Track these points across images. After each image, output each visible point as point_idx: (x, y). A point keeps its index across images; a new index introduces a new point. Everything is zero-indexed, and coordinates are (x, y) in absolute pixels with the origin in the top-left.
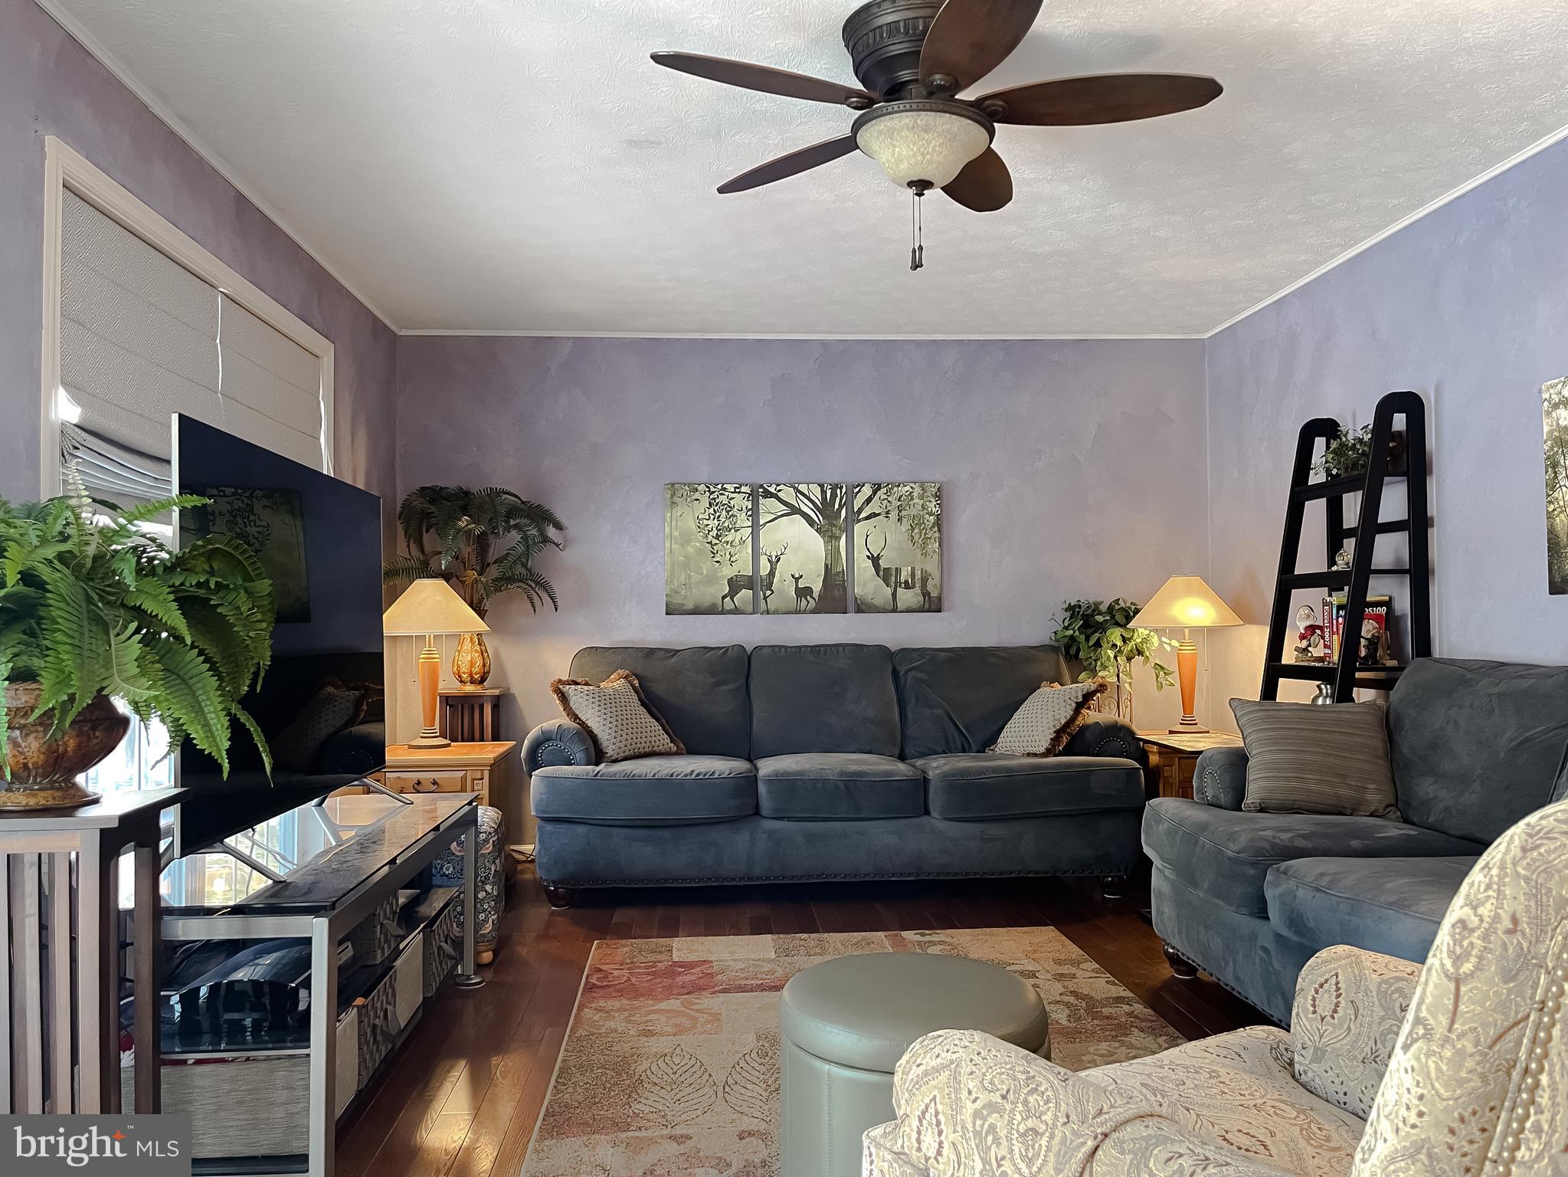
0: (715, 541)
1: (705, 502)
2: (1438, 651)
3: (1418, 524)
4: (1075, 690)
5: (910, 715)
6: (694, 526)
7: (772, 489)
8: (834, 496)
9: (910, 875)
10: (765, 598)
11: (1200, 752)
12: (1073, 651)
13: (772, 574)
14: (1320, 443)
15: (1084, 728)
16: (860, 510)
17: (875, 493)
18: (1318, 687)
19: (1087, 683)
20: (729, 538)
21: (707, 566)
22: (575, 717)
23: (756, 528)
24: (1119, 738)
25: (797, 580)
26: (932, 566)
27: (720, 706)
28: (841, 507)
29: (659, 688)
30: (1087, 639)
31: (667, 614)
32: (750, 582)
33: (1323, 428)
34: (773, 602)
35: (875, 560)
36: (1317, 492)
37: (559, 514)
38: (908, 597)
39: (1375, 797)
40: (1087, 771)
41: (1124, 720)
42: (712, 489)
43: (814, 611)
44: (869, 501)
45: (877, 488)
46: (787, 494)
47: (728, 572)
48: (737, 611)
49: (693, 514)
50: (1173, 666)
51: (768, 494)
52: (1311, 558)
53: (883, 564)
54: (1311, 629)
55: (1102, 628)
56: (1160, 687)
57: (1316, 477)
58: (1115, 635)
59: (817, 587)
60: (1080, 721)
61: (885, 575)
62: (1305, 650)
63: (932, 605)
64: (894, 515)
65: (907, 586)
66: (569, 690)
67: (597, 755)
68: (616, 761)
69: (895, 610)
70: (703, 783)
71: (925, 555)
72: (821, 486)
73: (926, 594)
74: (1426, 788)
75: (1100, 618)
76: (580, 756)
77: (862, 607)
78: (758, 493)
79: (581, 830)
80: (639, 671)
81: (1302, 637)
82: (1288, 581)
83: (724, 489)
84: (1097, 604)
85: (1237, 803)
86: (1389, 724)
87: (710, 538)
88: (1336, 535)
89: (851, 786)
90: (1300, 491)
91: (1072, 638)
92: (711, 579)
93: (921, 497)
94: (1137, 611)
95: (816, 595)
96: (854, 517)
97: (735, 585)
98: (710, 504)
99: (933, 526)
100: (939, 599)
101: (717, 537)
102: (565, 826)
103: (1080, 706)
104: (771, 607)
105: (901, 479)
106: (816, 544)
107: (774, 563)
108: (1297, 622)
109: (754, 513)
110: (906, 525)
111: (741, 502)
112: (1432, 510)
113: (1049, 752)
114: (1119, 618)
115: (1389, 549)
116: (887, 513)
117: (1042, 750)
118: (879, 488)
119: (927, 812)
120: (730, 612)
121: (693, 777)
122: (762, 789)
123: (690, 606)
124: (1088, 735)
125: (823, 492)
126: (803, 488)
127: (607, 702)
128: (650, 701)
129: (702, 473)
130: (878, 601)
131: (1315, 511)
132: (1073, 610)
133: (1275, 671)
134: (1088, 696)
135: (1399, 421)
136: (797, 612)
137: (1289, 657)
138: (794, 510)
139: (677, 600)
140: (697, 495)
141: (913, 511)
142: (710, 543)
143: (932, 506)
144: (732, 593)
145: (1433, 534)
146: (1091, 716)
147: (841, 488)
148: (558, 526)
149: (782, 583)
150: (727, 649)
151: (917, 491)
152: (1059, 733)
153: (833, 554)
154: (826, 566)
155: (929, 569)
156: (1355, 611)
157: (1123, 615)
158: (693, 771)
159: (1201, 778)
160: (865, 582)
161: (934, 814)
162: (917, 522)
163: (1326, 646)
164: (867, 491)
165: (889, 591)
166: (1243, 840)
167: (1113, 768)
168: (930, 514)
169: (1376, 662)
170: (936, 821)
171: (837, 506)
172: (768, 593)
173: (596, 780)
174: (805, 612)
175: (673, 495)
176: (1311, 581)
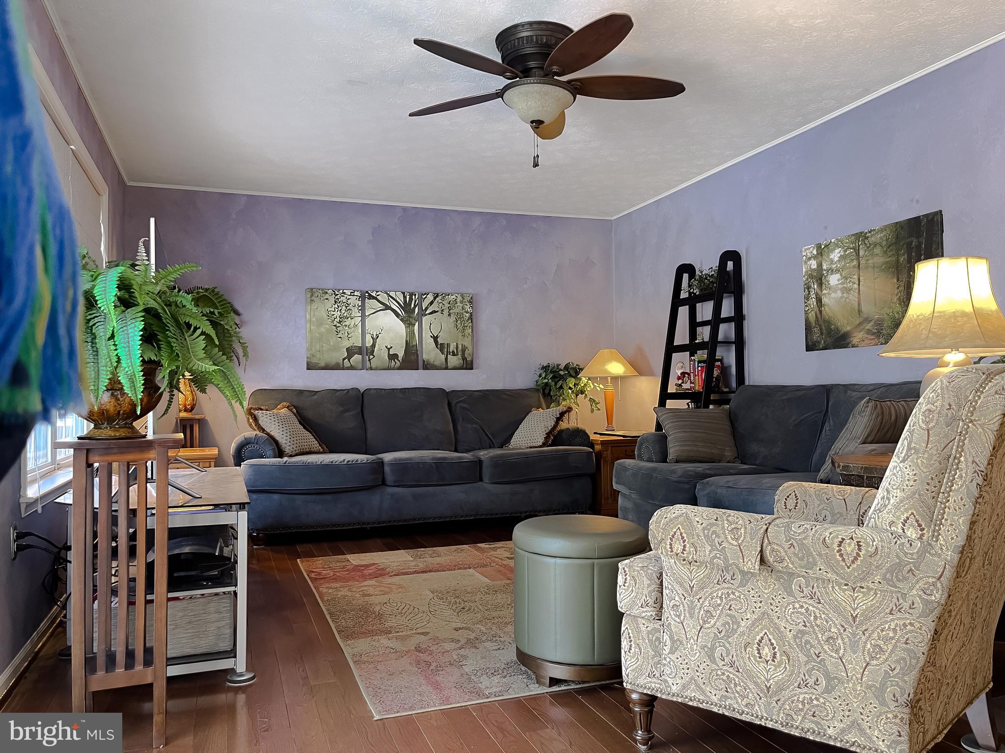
0: (338, 325)
1: (332, 300)
2: (747, 383)
3: (738, 318)
4: (555, 410)
5: (459, 428)
6: (325, 316)
7: (374, 294)
8: (411, 299)
9: (471, 516)
10: (370, 360)
11: (639, 437)
12: (547, 391)
13: (374, 345)
14: (686, 276)
15: (561, 431)
16: (426, 309)
17: (435, 298)
18: (688, 404)
19: (561, 408)
20: (347, 323)
21: (333, 340)
22: (263, 430)
23: (363, 317)
24: (579, 436)
25: (389, 349)
26: (467, 342)
27: (348, 424)
28: (415, 306)
29: (310, 414)
30: (556, 384)
31: (308, 369)
32: (360, 350)
33: (686, 269)
34: (375, 363)
35: (435, 339)
36: (684, 302)
37: (238, 306)
38: (453, 361)
39: (729, 453)
40: (566, 454)
41: (581, 426)
42: (337, 293)
43: (400, 368)
44: (431, 303)
45: (436, 296)
46: (383, 297)
47: (347, 344)
48: (352, 368)
49: (325, 308)
50: (600, 399)
51: (371, 297)
52: (682, 337)
53: (440, 341)
54: (683, 374)
55: (563, 378)
56: (592, 411)
57: (684, 295)
58: (571, 382)
59: (401, 354)
60: (559, 428)
61: (441, 347)
62: (680, 385)
63: (468, 365)
64: (446, 312)
65: (454, 354)
66: (259, 413)
67: (280, 453)
68: (291, 456)
69: (446, 368)
70: (351, 466)
71: (464, 336)
72: (404, 293)
73: (464, 359)
74: (754, 447)
75: (562, 373)
76: (270, 453)
77: (427, 366)
78: (366, 296)
79: (276, 497)
80: (295, 404)
81: (679, 378)
82: (671, 349)
83: (344, 293)
84: (558, 365)
85: (664, 460)
86: (732, 419)
87: (335, 323)
88: (694, 325)
89: (439, 464)
90: (677, 302)
91: (547, 384)
92: (336, 348)
93: (461, 302)
94: (582, 369)
95: (400, 358)
96: (423, 313)
97: (351, 352)
98: (335, 302)
99: (468, 320)
100: (472, 362)
101: (340, 322)
102: (265, 495)
103: (559, 419)
104: (373, 366)
105: (449, 291)
106: (400, 328)
107: (374, 340)
108: (676, 370)
109: (363, 309)
110: (453, 318)
111: (354, 301)
112: (745, 312)
113: (544, 445)
114: (572, 372)
115: (726, 331)
116: (442, 311)
117: (541, 444)
118: (437, 296)
119: (481, 480)
120: (348, 368)
121: (345, 463)
122: (387, 469)
123: (323, 364)
124: (564, 435)
125: (405, 297)
126: (392, 294)
127: (282, 421)
128: (305, 422)
129: (329, 283)
130: (437, 363)
131: (683, 312)
132: (545, 368)
133: (665, 396)
134: (562, 414)
135: (730, 265)
136: (389, 368)
137: (671, 389)
138: (387, 308)
139: (314, 360)
140: (327, 296)
141: (456, 310)
142: (335, 326)
143: (468, 308)
144: (349, 357)
145: (745, 323)
146: (563, 425)
147: (415, 295)
148: (237, 313)
149: (381, 353)
150: (348, 390)
151: (459, 299)
152: (548, 434)
153: (411, 334)
154: (407, 341)
155: (466, 344)
156: (710, 362)
157: (574, 371)
158: (344, 460)
159: (639, 450)
160: (429, 351)
161: (486, 479)
162: (459, 317)
163: (691, 383)
164: (430, 297)
165: (443, 357)
166: (680, 472)
167: (580, 452)
168: (467, 312)
169: (719, 388)
170: (486, 485)
171: (413, 306)
172: (371, 357)
173: (284, 467)
174: (394, 369)
175: (312, 296)
176: (681, 349)
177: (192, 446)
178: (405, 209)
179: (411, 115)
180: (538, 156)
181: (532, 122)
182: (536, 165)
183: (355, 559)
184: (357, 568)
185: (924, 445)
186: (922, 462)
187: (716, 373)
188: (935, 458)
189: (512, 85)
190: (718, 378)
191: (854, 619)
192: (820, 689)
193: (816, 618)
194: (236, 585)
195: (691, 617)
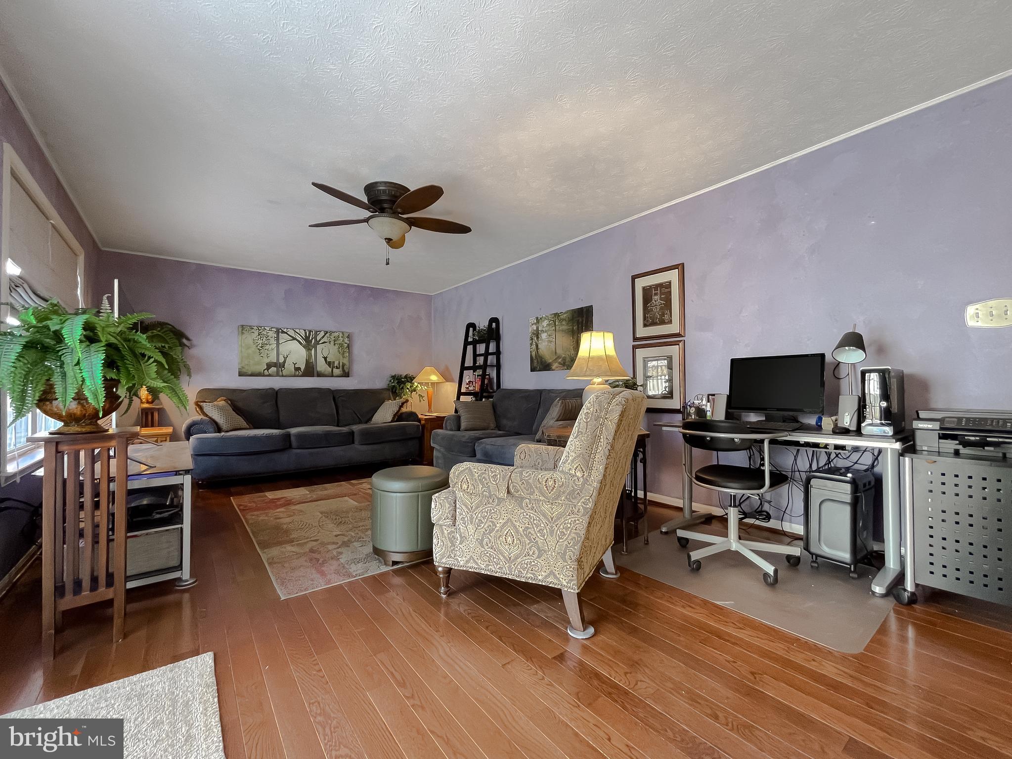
0: (260, 348)
1: (257, 333)
2: (502, 388)
3: (498, 353)
4: (399, 401)
5: (340, 412)
6: (252, 343)
7: (285, 330)
8: (310, 334)
9: (347, 464)
10: (282, 371)
11: (445, 417)
12: (394, 390)
13: (285, 362)
14: (471, 329)
15: (402, 414)
16: (320, 340)
17: (325, 334)
18: (472, 398)
19: (402, 400)
20: (267, 348)
21: (257, 358)
22: (207, 415)
23: (278, 344)
24: (412, 416)
25: (295, 364)
26: (346, 361)
27: (266, 410)
28: (312, 339)
29: (240, 404)
30: (399, 386)
31: (240, 375)
32: (275, 365)
33: (471, 325)
34: (285, 372)
35: (325, 358)
36: (470, 343)
37: (189, 334)
38: (337, 372)
39: (492, 425)
40: (404, 426)
41: (413, 410)
42: (260, 329)
43: (302, 376)
44: (323, 337)
45: (326, 333)
46: (291, 333)
48: (269, 375)
49: (250, 338)
50: (425, 395)
51: (283, 332)
52: (469, 362)
53: (328, 360)
54: (470, 382)
55: (404, 383)
56: (420, 401)
57: (470, 340)
58: (408, 385)
59: (303, 367)
60: (401, 412)
61: (329, 364)
62: (468, 388)
63: (346, 374)
64: (332, 343)
65: (337, 368)
66: (204, 405)
67: (219, 429)
68: (227, 431)
69: (332, 376)
70: (268, 437)
71: (344, 357)
72: (305, 331)
73: (343, 370)
74: (504, 422)
75: (403, 380)
76: (211, 430)
77: (320, 375)
78: (279, 331)
79: (216, 458)
80: (230, 398)
81: (467, 384)
82: (463, 368)
83: (265, 329)
84: (401, 375)
85: (459, 429)
86: (494, 407)
88: (475, 356)
89: (327, 435)
90: (466, 344)
91: (394, 386)
92: (259, 363)
93: (342, 337)
94: (415, 378)
95: (302, 370)
96: (317, 343)
97: (269, 366)
98: (259, 334)
99: (347, 347)
100: (348, 372)
101: (262, 347)
102: (208, 457)
103: (401, 406)
104: (284, 374)
105: (334, 330)
106: (303, 352)
107: (285, 359)
108: (466, 379)
109: (278, 339)
110: (337, 346)
111: (272, 334)
112: (501, 350)
113: (392, 421)
114: (409, 379)
115: (492, 359)
116: (330, 342)
117: (390, 421)
118: (327, 333)
119: (353, 443)
121: (264, 435)
122: (293, 438)
123: (250, 373)
124: (404, 416)
125: (306, 333)
126: (297, 330)
127: (220, 409)
128: (237, 409)
129: (255, 322)
130: (326, 373)
131: (470, 348)
132: (393, 377)
133: (460, 394)
134: (403, 404)
135: (494, 325)
136: (295, 376)
137: (463, 390)
138: (294, 339)
139: (244, 370)
140: (253, 331)
141: (339, 342)
142: (259, 349)
143: (346, 340)
144: (268, 369)
145: (501, 356)
146: (404, 410)
147: (312, 332)
148: (188, 339)
149: (289, 367)
150: (267, 389)
151: (341, 335)
152: (395, 415)
153: (310, 356)
154: (306, 359)
155: (345, 362)
156: (483, 376)
157: (410, 379)
158: (264, 434)
159: (446, 424)
160: (321, 366)
161: (356, 442)
162: (341, 345)
163: (473, 387)
164: (322, 334)
165: (330, 370)
166: (467, 437)
167: (413, 424)
168: (346, 343)
169: (488, 390)
170: (357, 446)
171: (311, 338)
172: (283, 369)
173: (222, 438)
174: (298, 376)
175: (242, 330)
176: (468, 368)
177: (152, 426)
178: (306, 280)
179: (309, 226)
180: (389, 259)
181: (386, 239)
182: (388, 264)
183: (270, 495)
184: (273, 501)
185: (585, 430)
186: (584, 439)
187: (486, 381)
188: (590, 436)
189: (373, 216)
190: (487, 385)
191: (552, 519)
192: (535, 556)
193: (534, 520)
194: (182, 524)
195: (471, 524)
